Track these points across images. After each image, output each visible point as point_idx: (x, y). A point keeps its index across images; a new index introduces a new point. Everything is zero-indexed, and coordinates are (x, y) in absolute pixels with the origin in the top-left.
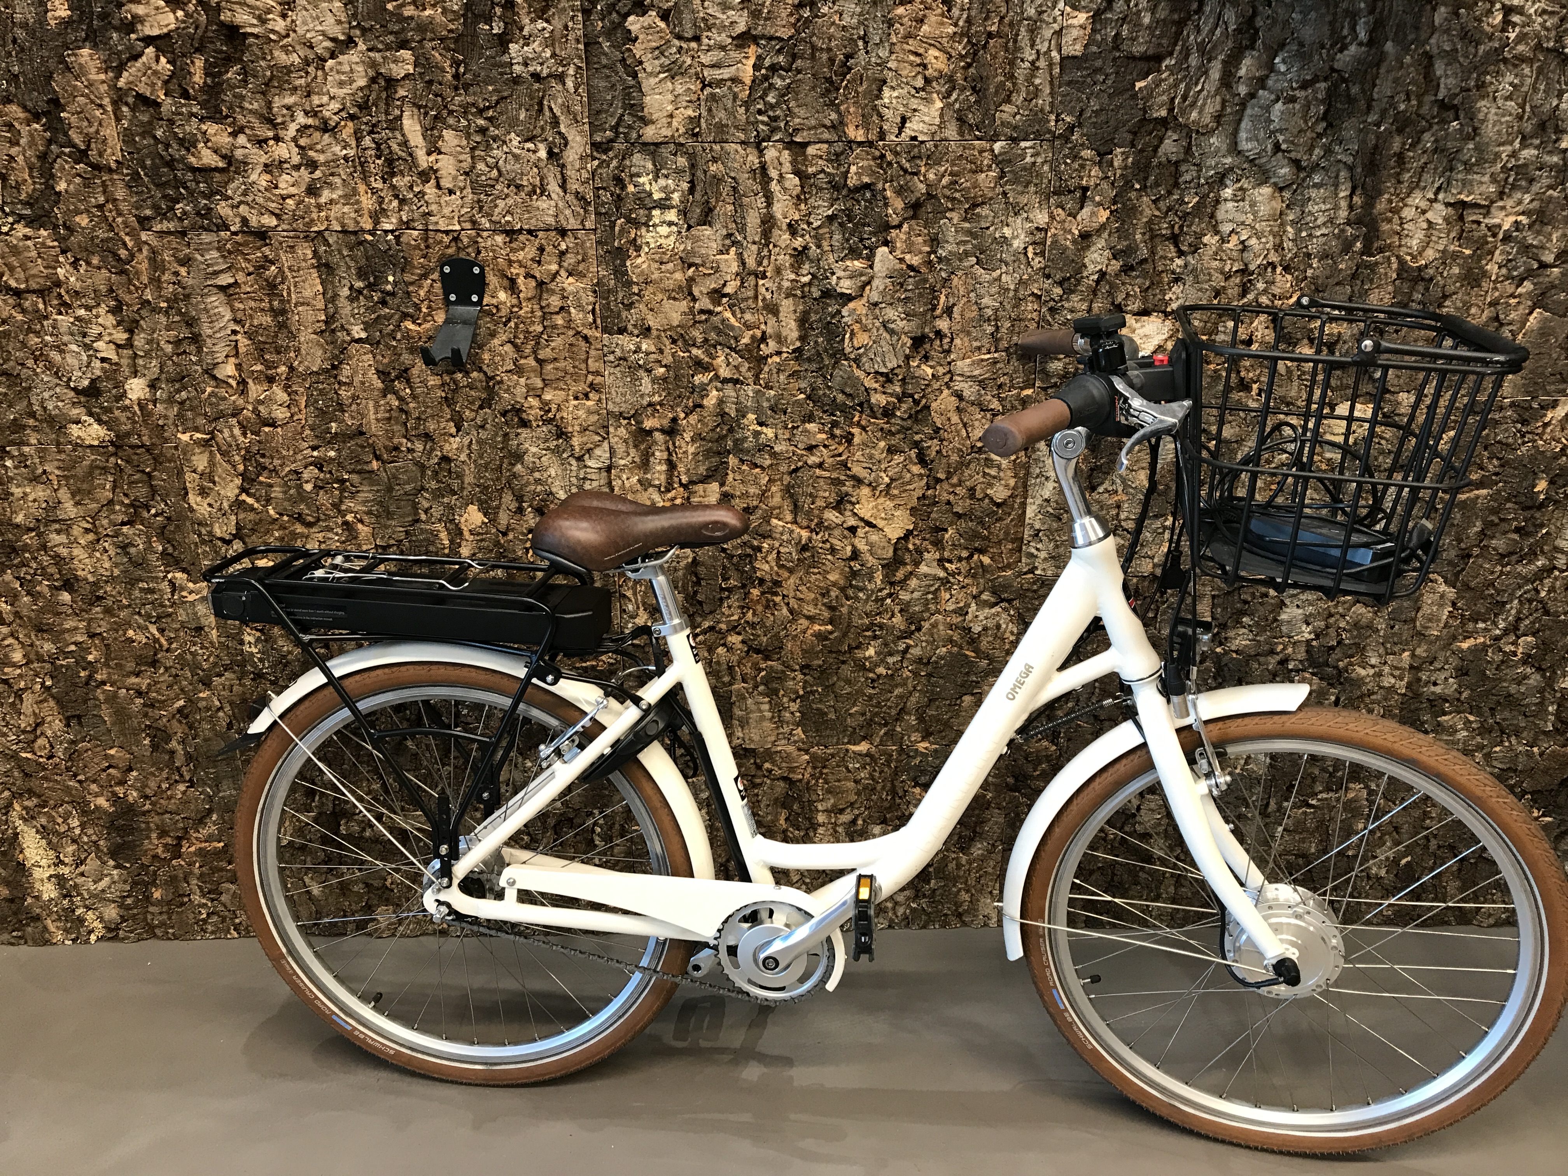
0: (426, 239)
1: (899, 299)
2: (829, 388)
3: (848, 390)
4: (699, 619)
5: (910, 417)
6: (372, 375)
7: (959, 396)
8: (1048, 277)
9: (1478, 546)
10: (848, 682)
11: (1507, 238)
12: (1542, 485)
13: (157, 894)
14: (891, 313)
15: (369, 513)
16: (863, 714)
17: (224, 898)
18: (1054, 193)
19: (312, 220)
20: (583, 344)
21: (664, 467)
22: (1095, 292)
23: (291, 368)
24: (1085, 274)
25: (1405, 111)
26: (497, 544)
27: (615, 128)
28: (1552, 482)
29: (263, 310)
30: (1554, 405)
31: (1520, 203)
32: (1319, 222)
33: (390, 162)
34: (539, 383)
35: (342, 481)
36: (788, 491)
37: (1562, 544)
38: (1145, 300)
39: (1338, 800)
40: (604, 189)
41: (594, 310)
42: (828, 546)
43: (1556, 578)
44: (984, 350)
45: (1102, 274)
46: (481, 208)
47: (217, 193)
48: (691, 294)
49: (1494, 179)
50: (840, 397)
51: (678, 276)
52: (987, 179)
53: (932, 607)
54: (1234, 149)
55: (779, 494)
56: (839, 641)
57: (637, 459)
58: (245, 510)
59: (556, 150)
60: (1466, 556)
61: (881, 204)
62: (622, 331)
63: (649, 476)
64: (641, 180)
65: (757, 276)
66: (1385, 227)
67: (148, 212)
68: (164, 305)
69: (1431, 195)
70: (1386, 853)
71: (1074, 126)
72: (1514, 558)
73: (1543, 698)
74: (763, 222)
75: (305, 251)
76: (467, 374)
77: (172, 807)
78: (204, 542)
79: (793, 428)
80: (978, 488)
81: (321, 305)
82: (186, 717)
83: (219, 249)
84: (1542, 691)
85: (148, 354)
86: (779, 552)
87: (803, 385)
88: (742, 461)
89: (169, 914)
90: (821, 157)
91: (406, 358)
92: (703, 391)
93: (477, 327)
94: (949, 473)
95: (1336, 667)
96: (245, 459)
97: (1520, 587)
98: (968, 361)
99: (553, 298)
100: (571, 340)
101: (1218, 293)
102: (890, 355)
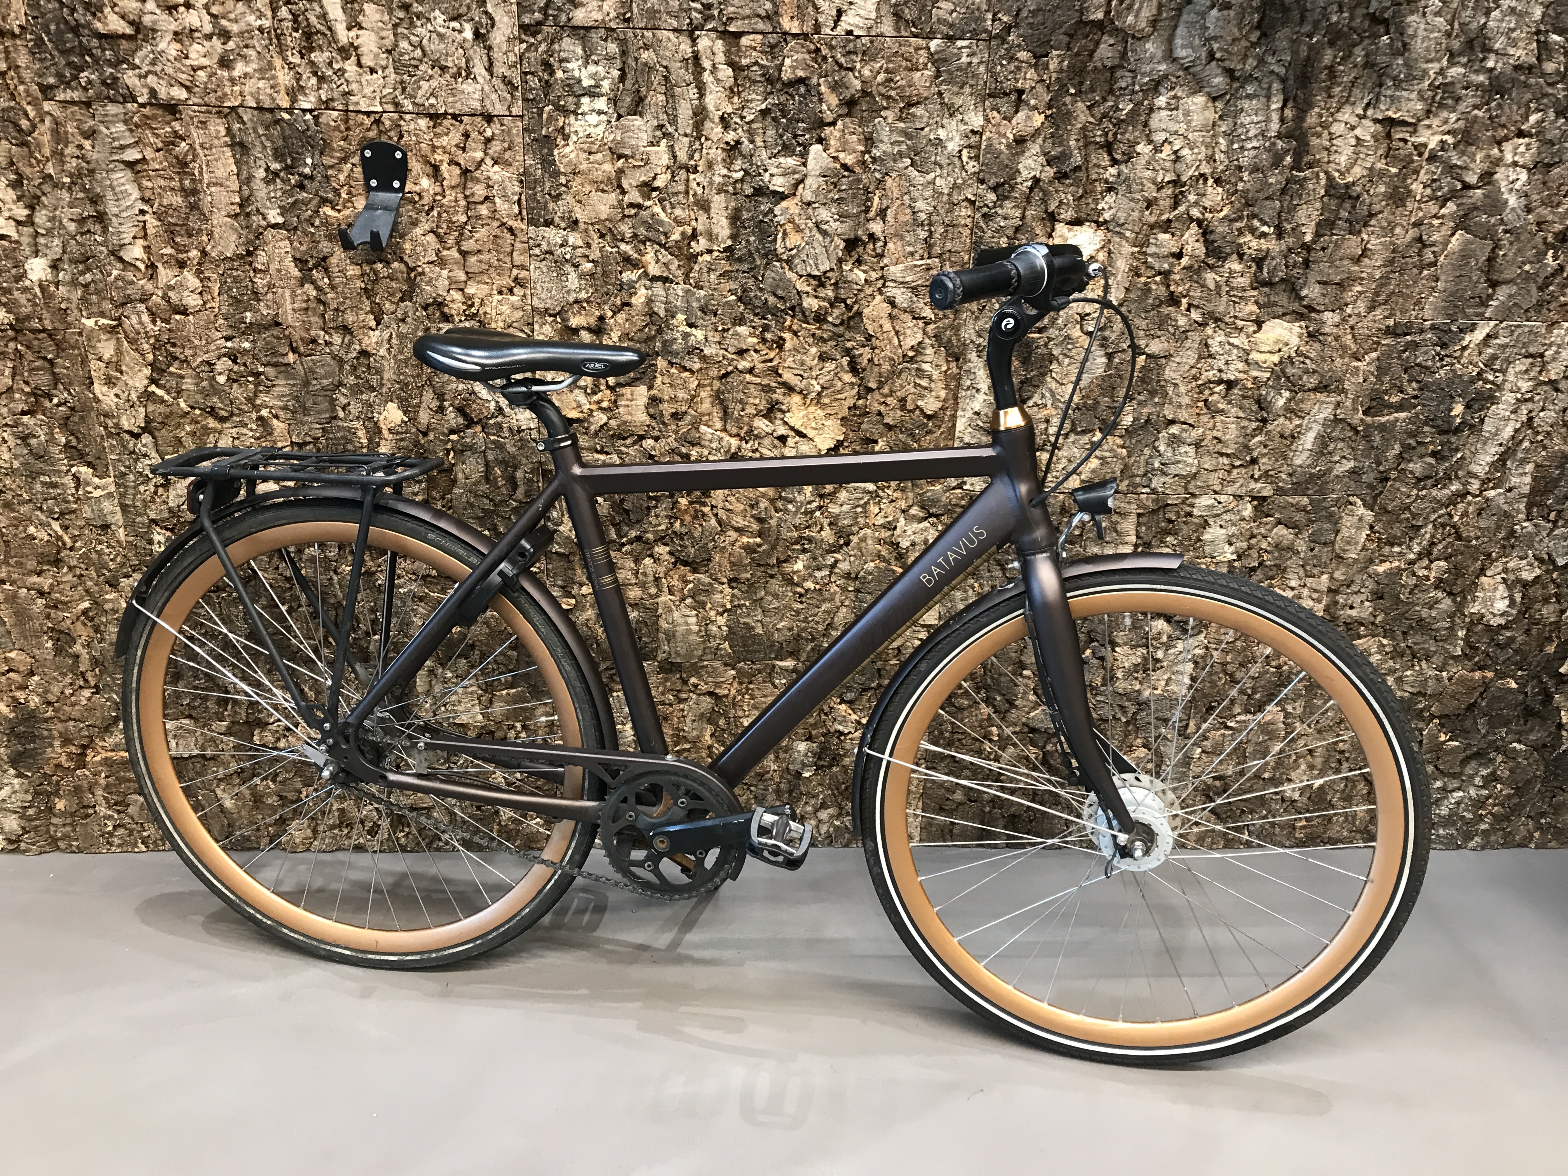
0: (346, 121)
1: (832, 199)
2: (761, 290)
3: (780, 293)
4: (625, 528)
5: (842, 323)
6: (289, 263)
7: (892, 303)
8: (982, 182)
9: (1395, 469)
10: (776, 596)
11: (1432, 158)
12: (1458, 409)
13: (60, 805)
14: (824, 214)
15: (285, 408)
16: (790, 629)
17: (131, 810)
18: (990, 95)
19: (226, 95)
20: (508, 236)
22: (1028, 200)
23: (204, 253)
24: (1019, 180)
25: (1338, 22)
26: (417, 444)
27: (544, 10)
28: (1468, 406)
29: (172, 189)
30: (1473, 328)
31: (1446, 122)
32: (1251, 134)
33: (308, 36)
34: (463, 277)
35: (257, 375)
36: (718, 398)
37: (1475, 468)
38: (1077, 209)
39: (1256, 722)
40: (532, 73)
41: (519, 200)
42: (757, 454)
43: (1469, 504)
44: (917, 256)
45: (1036, 181)
46: (404, 90)
47: (123, 62)
48: (620, 186)
49: (1421, 97)
51: (608, 167)
52: (922, 78)
53: (861, 521)
54: (1169, 56)
55: (709, 400)
56: (768, 554)
58: (154, 402)
59: (483, 31)
60: (1384, 479)
61: (815, 99)
62: (548, 223)
64: (570, 66)
65: (688, 171)
66: (1314, 141)
67: (51, 80)
68: (67, 180)
69: (1360, 111)
70: (1300, 775)
71: (1010, 27)
72: (1430, 482)
73: (1453, 622)
74: (695, 114)
75: (218, 127)
76: (388, 263)
77: (76, 714)
78: (110, 435)
79: (724, 330)
80: (909, 399)
81: (235, 186)
82: (92, 620)
83: (126, 122)
84: (1452, 616)
85: (49, 233)
87: (734, 286)
88: (671, 364)
89: (73, 826)
90: (755, 49)
91: (325, 246)
92: (631, 289)
93: (398, 215)
94: (880, 382)
96: (154, 348)
97: (1434, 511)
98: (901, 267)
99: (478, 187)
100: (497, 232)
101: (1150, 204)
102: (823, 258)
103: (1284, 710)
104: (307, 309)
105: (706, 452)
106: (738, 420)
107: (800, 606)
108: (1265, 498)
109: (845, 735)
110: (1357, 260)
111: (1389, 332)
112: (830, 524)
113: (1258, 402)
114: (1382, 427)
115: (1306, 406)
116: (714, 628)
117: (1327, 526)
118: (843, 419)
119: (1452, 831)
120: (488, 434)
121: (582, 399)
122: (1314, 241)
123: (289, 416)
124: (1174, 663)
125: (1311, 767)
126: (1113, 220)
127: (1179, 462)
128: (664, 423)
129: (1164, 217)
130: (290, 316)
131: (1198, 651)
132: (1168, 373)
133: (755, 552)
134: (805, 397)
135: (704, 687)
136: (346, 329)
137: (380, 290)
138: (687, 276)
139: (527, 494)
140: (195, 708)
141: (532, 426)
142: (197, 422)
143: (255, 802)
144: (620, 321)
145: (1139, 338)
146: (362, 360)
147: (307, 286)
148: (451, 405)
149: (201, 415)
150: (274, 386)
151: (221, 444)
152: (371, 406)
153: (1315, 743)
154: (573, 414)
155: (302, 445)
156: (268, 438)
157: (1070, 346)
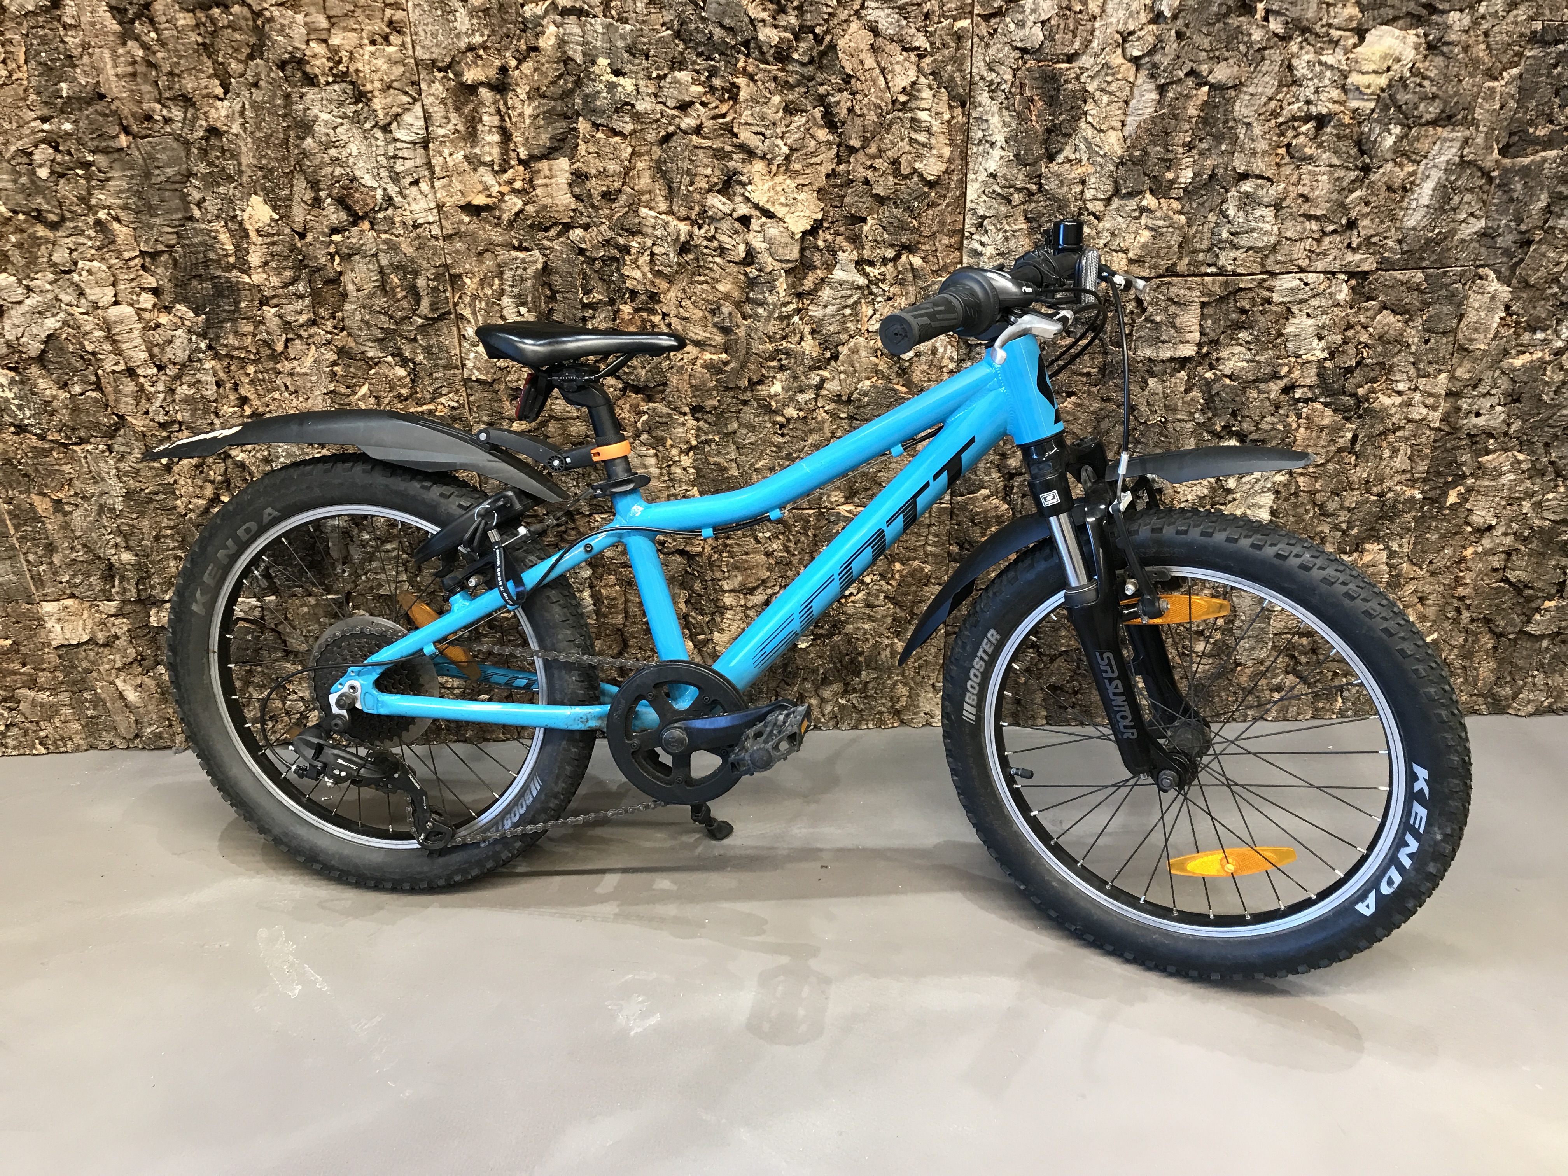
103: (1387, 548)
104: (134, 75)
105: (649, 243)
106: (687, 197)
107: (781, 440)
108: (1365, 275)
111: (1536, 38)
112: (813, 332)
113: (1359, 143)
114: (1525, 172)
115: (1423, 146)
116: (678, 471)
117: (1446, 309)
118: (819, 190)
120: (378, 232)
121: (489, 179)
123: (132, 218)
124: (1249, 494)
127: (1253, 230)
128: (593, 206)
130: (115, 87)
131: (1280, 478)
132: (1240, 109)
133: (721, 371)
134: (770, 162)
135: (671, 544)
136: (186, 100)
137: (221, 44)
138: (607, 7)
139: (433, 307)
141: (431, 219)
142: (23, 231)
143: (163, 694)
144: (528, 72)
145: (1200, 62)
146: (212, 141)
147: (130, 43)
148: (329, 196)
149: (26, 221)
150: (108, 179)
151: (56, 258)
152: (232, 201)
153: (1428, 588)
154: (480, 200)
155: (154, 255)
156: (112, 247)
157: (1109, 79)
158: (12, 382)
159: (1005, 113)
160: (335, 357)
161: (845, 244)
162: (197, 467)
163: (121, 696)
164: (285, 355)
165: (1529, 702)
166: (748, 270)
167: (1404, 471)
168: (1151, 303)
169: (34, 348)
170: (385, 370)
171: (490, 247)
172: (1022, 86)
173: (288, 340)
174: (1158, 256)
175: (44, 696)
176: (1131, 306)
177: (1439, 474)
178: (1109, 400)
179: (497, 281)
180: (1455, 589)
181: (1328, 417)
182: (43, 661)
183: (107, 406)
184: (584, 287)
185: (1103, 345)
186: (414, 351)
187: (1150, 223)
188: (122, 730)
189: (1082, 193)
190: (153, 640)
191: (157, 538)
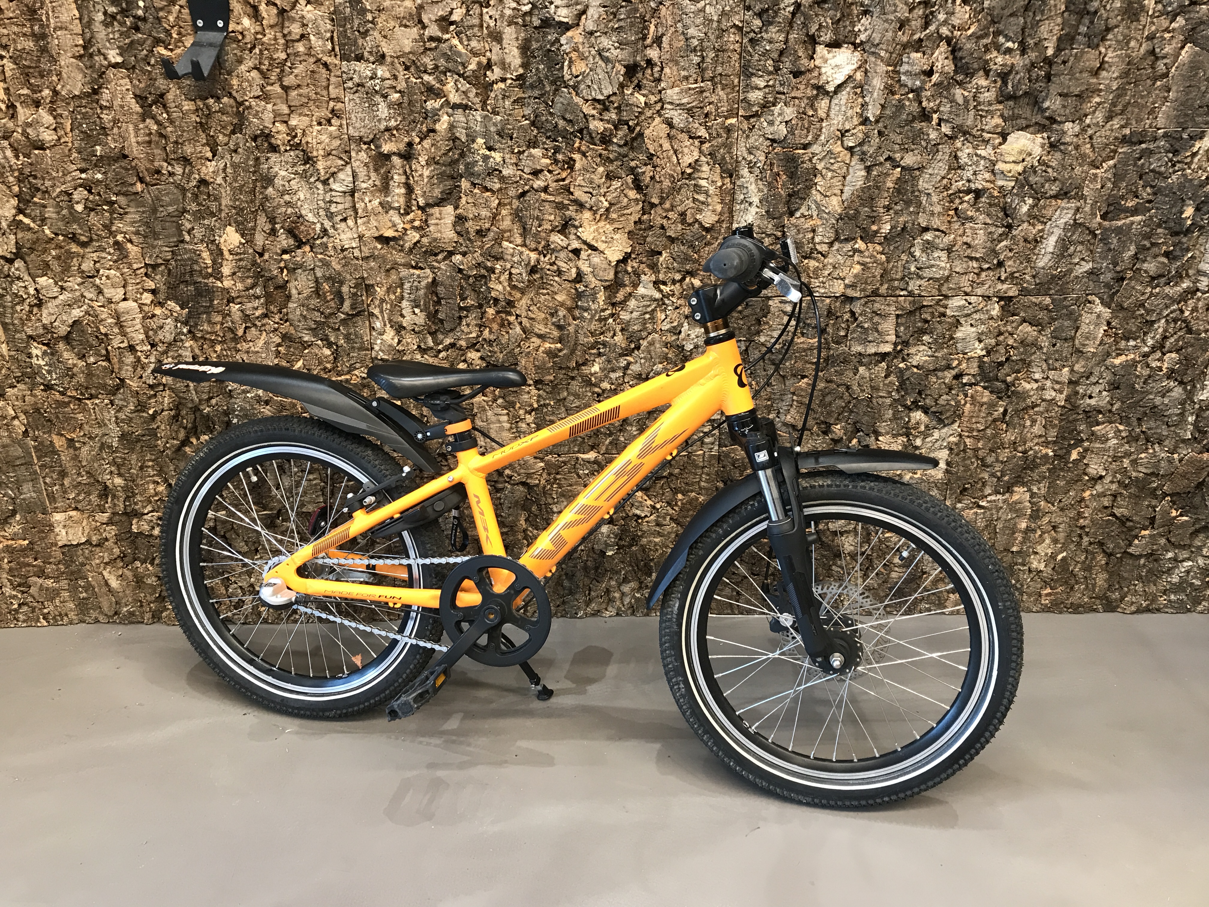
1: (613, 29)
2: (551, 114)
3: (568, 116)
4: (441, 337)
5: (626, 144)
6: (130, 99)
7: (670, 124)
8: (748, 8)
9: (1132, 269)
10: (577, 396)
12: (1189, 212)
14: (605, 42)
15: (137, 233)
20: (324, 71)
21: (403, 191)
22: (791, 24)
23: (55, 93)
24: (782, 6)
26: (254, 263)
28: (1197, 209)
29: (25, 35)
30: (1202, 136)
34: (286, 110)
35: (111, 203)
36: (517, 216)
37: (1203, 266)
38: (836, 32)
39: (1005, 501)
41: (332, 38)
42: (555, 268)
43: (1199, 299)
44: (691, 80)
45: (798, 6)
48: (420, 21)
50: (561, 123)
53: (649, 326)
55: (509, 218)
56: (568, 357)
57: (378, 183)
58: (23, 230)
60: (1120, 279)
62: (359, 58)
63: (389, 199)
65: (481, 6)
70: (1045, 548)
72: (1163, 280)
73: (1183, 409)
76: (218, 99)
79: (520, 153)
80: (688, 213)
81: (77, 28)
84: (1183, 403)
86: (511, 274)
87: (526, 113)
88: (474, 185)
91: (162, 83)
92: (435, 116)
93: (223, 51)
94: (662, 198)
95: (1004, 381)
96: (19, 181)
97: (1167, 307)
98: (677, 90)
99: (294, 26)
100: (313, 67)
101: (902, 24)
102: (605, 83)
103: (1030, 490)
104: (150, 142)
105: (508, 266)
106: (536, 235)
108: (1010, 298)
109: (642, 518)
110: (1096, 73)
111: (1125, 140)
112: (622, 330)
113: (1004, 209)
114: (1119, 231)
115: (1048, 212)
116: (524, 425)
117: (1067, 323)
118: (629, 232)
119: (1183, 597)
120: (316, 253)
121: (396, 219)
122: (1055, 55)
123: (141, 240)
124: (931, 450)
125: (1055, 541)
126: (868, 41)
127: (932, 266)
128: (469, 240)
129: (916, 37)
130: (135, 150)
131: (953, 439)
132: (922, 184)
133: (556, 356)
134: (595, 212)
135: (516, 478)
136: (186, 161)
137: (213, 123)
138: (484, 103)
139: (353, 307)
140: (79, 502)
141: (354, 245)
142: (61, 247)
143: (137, 582)
144: (427, 146)
145: (895, 152)
146: (202, 189)
147: (148, 121)
148: (282, 227)
149: (64, 241)
150: (126, 213)
151: (84, 267)
152: (213, 230)
153: (1059, 520)
154: (389, 233)
155: (155, 267)
156: (125, 260)
157: (832, 161)
158: (45, 353)
159: (760, 182)
160: (280, 340)
161: (646, 269)
162: (174, 417)
163: (107, 584)
164: (244, 338)
165: (1133, 603)
166: (578, 286)
167: (1040, 436)
168: (861, 315)
169: (63, 330)
170: (316, 350)
171: (395, 266)
172: (772, 164)
173: (246, 328)
174: (866, 283)
175: (49, 583)
176: (847, 316)
177: (1064, 438)
178: (831, 381)
179: (399, 290)
180: (1077, 520)
181: (986, 397)
182: (50, 556)
183: (112, 372)
184: (461, 295)
185: (827, 343)
186: (337, 337)
187: (861, 260)
188: (106, 609)
189: (813, 238)
190: (133, 542)
191: (141, 468)
